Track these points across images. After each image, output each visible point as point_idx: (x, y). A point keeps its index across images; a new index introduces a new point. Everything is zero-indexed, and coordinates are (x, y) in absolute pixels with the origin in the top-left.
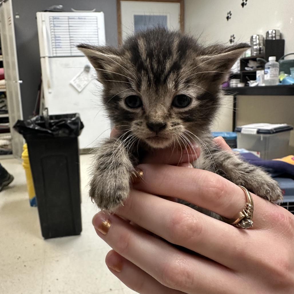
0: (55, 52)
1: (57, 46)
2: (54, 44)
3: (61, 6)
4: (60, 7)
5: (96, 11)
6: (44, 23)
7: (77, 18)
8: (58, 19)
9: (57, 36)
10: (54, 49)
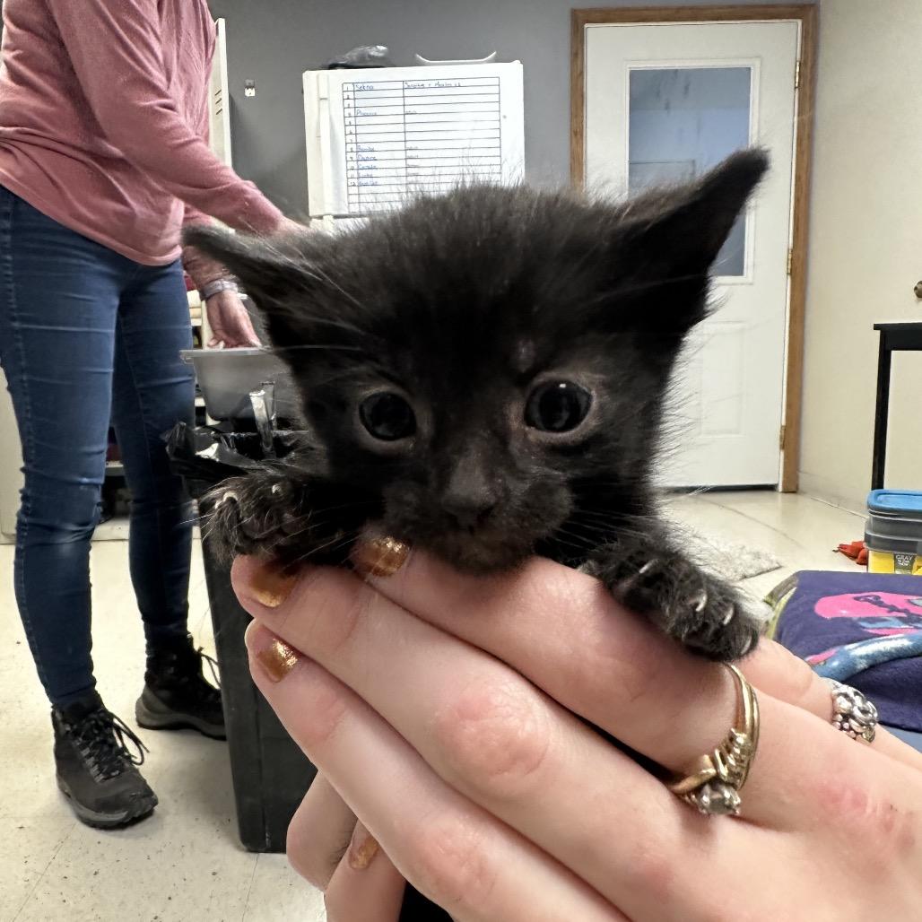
0: (354, 199)
1: (364, 181)
2: (354, 173)
3: (382, 48)
4: (379, 51)
5: (496, 60)
6: (324, 104)
7: (433, 84)
8: (372, 89)
9: (364, 146)
10: (354, 190)
